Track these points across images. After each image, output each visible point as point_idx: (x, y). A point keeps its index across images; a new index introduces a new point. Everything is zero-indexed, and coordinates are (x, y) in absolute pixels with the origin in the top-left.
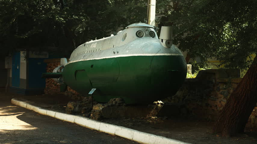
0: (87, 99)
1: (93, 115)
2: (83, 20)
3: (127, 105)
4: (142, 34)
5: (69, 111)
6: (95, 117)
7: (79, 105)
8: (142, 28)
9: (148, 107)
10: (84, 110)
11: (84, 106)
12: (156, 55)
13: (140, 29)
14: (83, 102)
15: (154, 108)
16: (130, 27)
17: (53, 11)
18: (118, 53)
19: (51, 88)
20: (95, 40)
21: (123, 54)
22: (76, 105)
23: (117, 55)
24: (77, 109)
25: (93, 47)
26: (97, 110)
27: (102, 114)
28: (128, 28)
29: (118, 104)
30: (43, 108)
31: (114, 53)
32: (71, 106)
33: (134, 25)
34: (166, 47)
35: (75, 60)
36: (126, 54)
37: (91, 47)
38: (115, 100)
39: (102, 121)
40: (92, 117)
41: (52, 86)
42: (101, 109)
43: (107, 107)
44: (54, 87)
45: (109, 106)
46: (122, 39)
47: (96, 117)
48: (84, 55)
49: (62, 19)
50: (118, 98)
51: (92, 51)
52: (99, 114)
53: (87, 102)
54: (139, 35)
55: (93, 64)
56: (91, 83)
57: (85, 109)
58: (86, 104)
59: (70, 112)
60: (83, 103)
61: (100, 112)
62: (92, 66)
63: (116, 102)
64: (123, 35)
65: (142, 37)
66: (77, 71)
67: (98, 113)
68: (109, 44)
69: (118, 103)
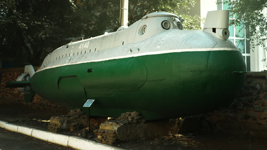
0: (75, 113)
1: (103, 138)
2: (46, 27)
3: (147, 122)
4: (169, 25)
5: (54, 129)
6: (107, 140)
7: (67, 121)
8: (168, 17)
9: (170, 122)
10: (73, 127)
11: (73, 122)
12: (213, 50)
13: (166, 19)
14: (71, 116)
15: (176, 124)
16: (150, 16)
17: (14, 16)
18: (140, 51)
19: (7, 98)
20: (81, 40)
21: (151, 51)
22: (64, 121)
23: (138, 53)
24: (65, 125)
25: (84, 48)
26: (108, 130)
27: (118, 136)
28: (147, 17)
29: (136, 120)
30: (9, 122)
31: (131, 51)
32: (56, 122)
33: (156, 13)
34: (222, 39)
35: (55, 65)
36: (158, 50)
37: (79, 48)
38: (130, 115)
39: (119, 146)
40: (101, 141)
41: (7, 96)
42: (116, 128)
43: (123, 126)
44: (10, 96)
45: (125, 124)
46: (139, 32)
47: (109, 140)
48: (69, 58)
49: (25, 25)
50: (134, 112)
51: (83, 53)
52: (114, 137)
53: (75, 116)
54: (165, 26)
55: (90, 68)
56: (85, 92)
57: (75, 126)
58: (76, 118)
59: (56, 131)
60: (72, 118)
61: (115, 133)
62: (90, 71)
63: (133, 118)
64: (139, 27)
65: (168, 29)
66: (61, 77)
67: (112, 135)
68: (114, 41)
69: (135, 118)
